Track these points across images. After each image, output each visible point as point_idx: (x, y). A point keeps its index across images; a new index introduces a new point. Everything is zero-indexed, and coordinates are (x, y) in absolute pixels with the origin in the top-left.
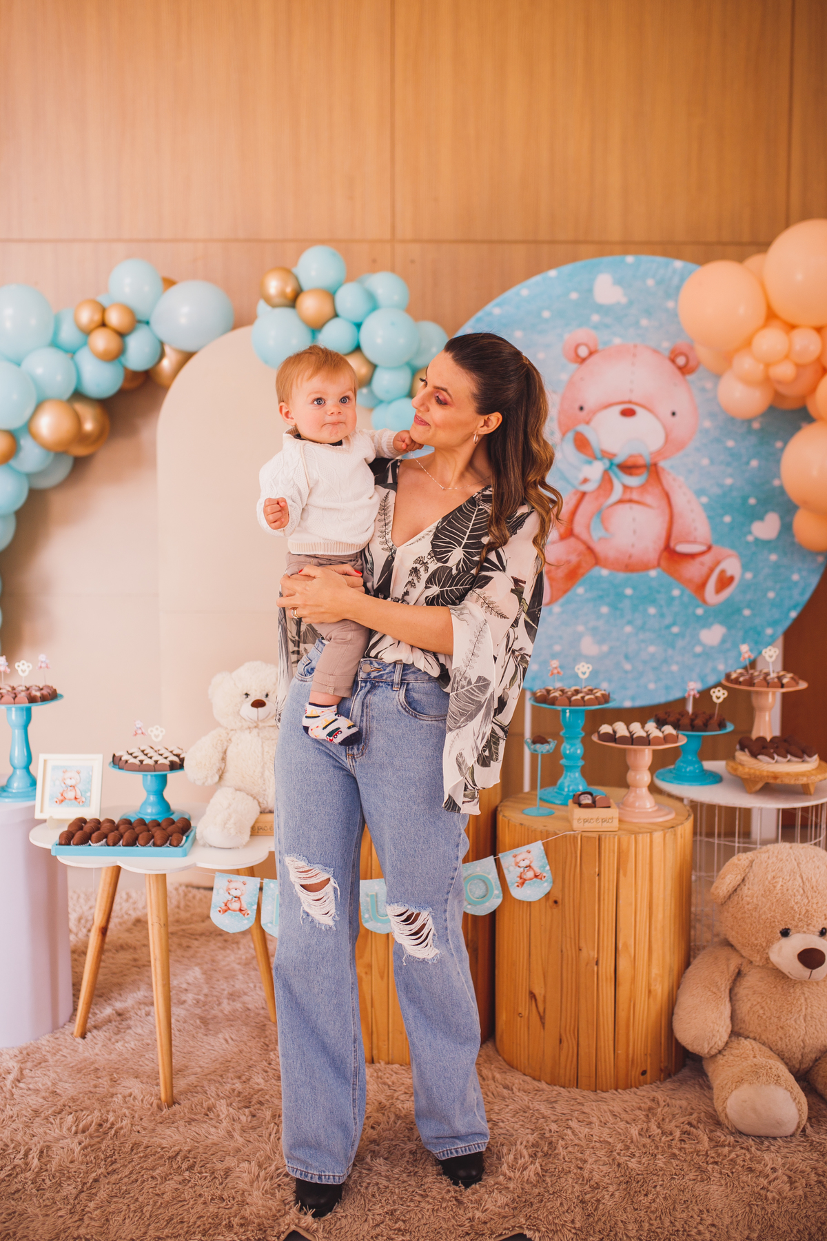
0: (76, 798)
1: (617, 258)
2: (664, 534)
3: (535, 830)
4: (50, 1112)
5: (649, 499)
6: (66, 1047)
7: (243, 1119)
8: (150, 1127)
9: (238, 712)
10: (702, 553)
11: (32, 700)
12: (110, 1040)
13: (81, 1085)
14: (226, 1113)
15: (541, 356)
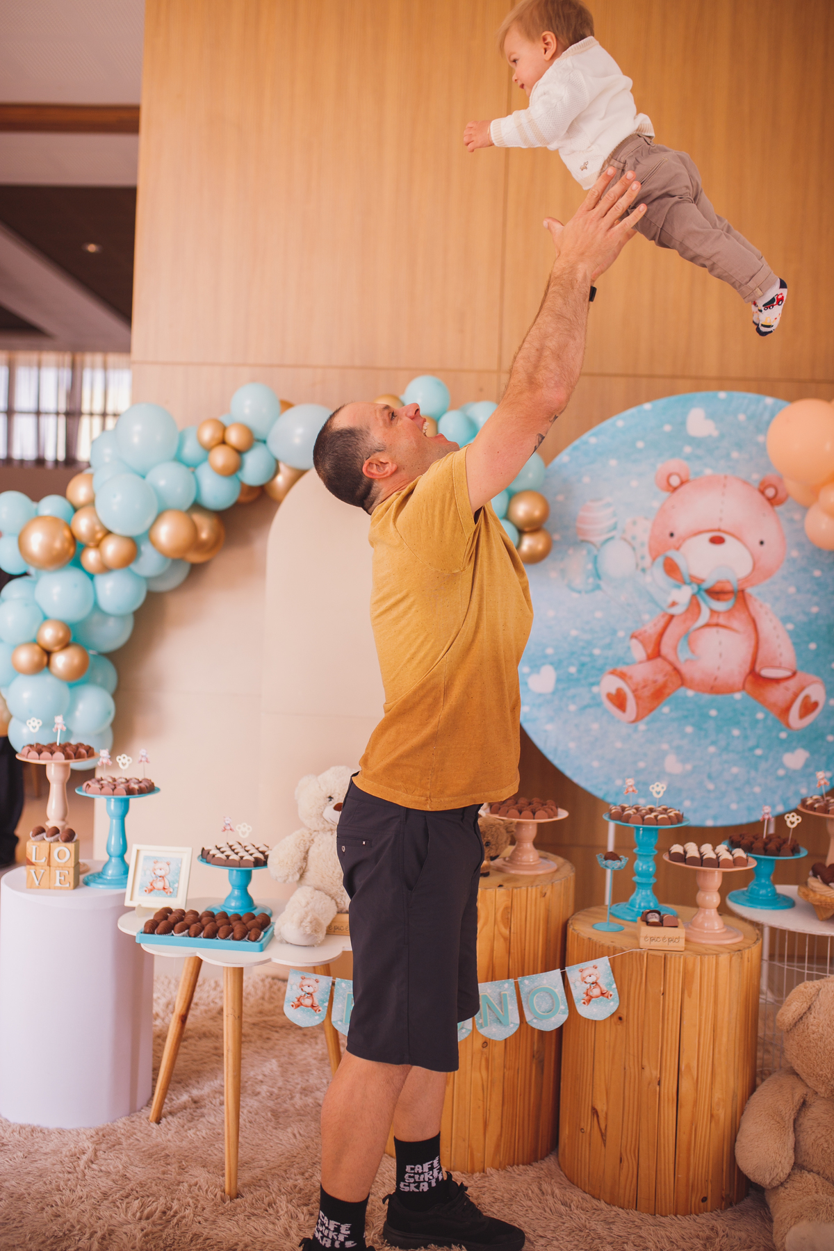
0: (164, 888)
1: (711, 394)
2: (749, 659)
3: (603, 945)
4: (117, 1196)
5: (735, 624)
6: (140, 1131)
7: (301, 1217)
8: (211, 1219)
9: (321, 814)
10: (787, 679)
11: (130, 792)
12: (183, 1127)
13: (151, 1171)
14: (285, 1210)
15: (634, 483)
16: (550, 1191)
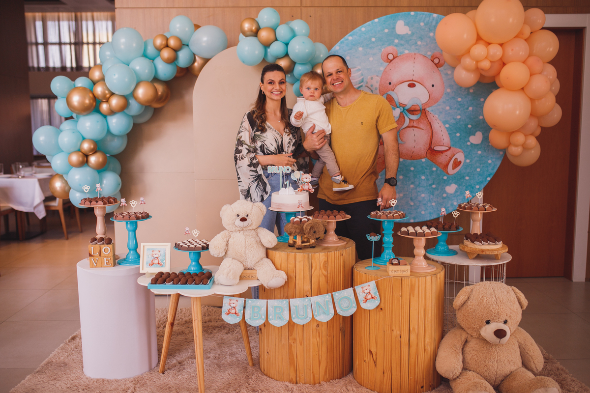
0: (159, 263)
1: (406, 13)
2: (428, 142)
5: (421, 126)
6: (155, 378)
9: (234, 224)
10: (447, 151)
11: (138, 218)
12: (175, 374)
15: (371, 59)
16: (351, 389)
